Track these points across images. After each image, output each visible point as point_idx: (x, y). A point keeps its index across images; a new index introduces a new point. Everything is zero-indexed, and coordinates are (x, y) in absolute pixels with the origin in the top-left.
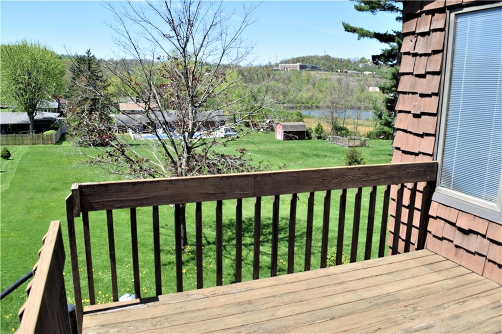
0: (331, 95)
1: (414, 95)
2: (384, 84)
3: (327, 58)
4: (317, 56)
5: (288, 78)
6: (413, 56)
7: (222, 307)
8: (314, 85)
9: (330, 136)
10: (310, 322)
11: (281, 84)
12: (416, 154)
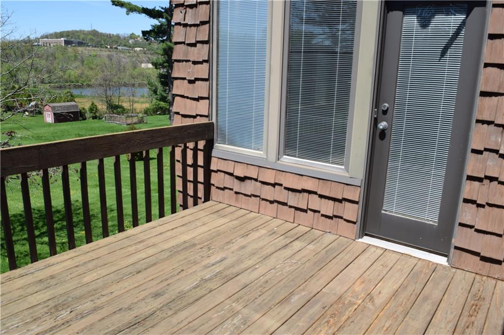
0: (103, 72)
1: (188, 63)
2: (156, 60)
3: (95, 33)
4: (83, 31)
5: (52, 54)
6: (183, 27)
7: (22, 288)
8: (83, 62)
9: (105, 115)
10: (117, 280)
11: (44, 61)
12: (194, 117)
